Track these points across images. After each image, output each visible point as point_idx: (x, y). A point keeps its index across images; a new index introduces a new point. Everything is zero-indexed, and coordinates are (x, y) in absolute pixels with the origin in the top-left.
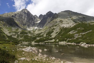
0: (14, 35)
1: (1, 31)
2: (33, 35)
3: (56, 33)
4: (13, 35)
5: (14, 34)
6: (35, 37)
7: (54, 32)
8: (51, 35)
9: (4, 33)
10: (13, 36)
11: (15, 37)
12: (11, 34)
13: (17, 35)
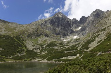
0: (38, 49)
1: (23, 43)
2: (62, 48)
3: (98, 42)
4: (36, 48)
5: (38, 47)
6: (62, 50)
7: (95, 40)
8: (89, 46)
9: (26, 47)
10: (35, 51)
11: (38, 51)
12: (34, 47)
13: (40, 49)
